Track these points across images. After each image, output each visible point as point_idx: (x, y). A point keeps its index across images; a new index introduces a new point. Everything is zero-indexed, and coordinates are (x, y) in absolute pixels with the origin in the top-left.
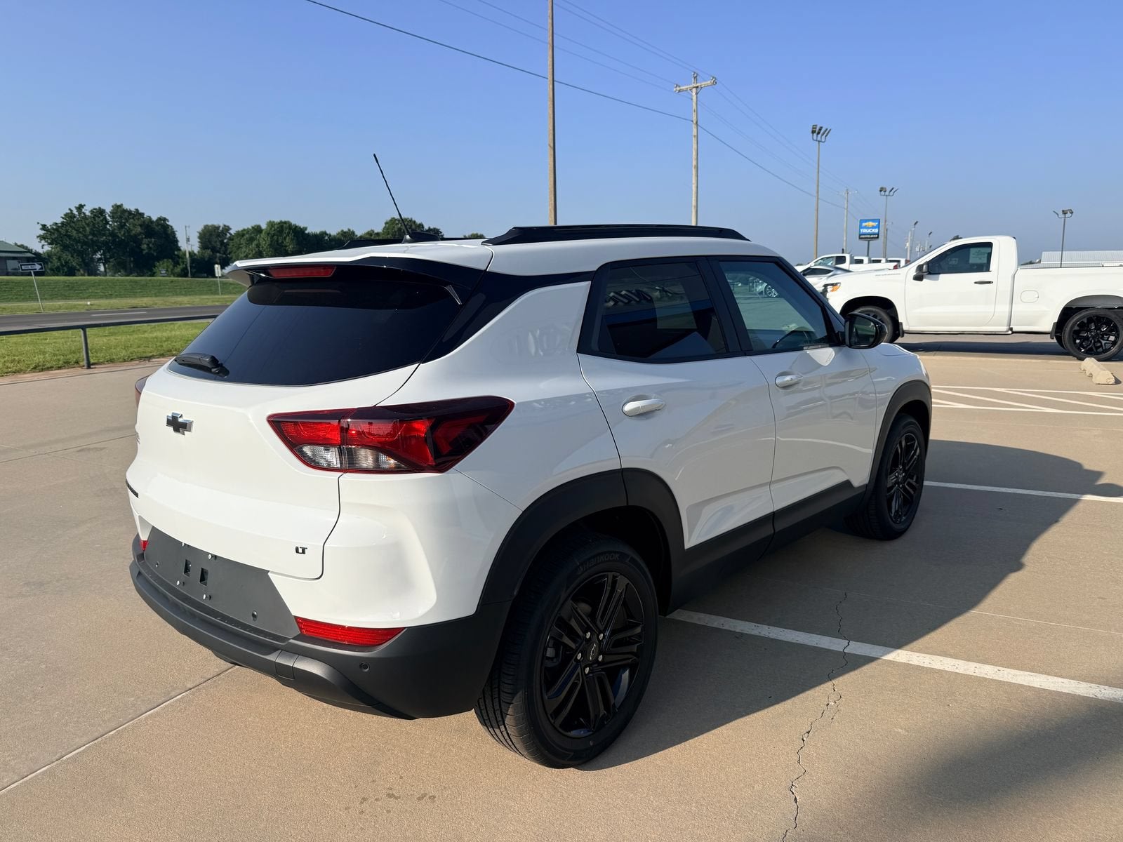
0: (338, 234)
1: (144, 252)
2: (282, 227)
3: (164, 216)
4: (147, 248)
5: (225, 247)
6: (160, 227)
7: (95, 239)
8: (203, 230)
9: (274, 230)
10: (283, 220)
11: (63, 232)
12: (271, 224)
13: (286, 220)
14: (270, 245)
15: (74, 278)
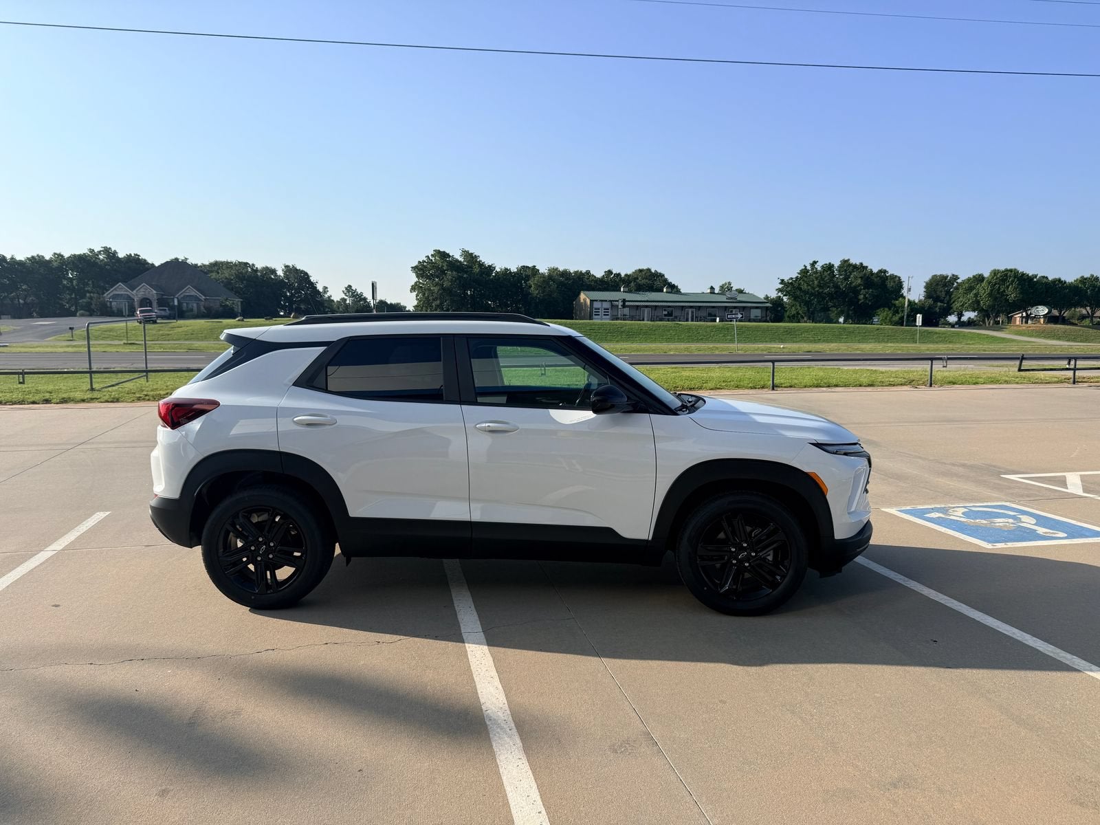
0: (1075, 281)
1: (861, 302)
2: (1006, 275)
3: (884, 268)
4: (864, 298)
5: (950, 296)
6: (879, 278)
7: (821, 290)
8: (930, 280)
9: (996, 279)
10: (1009, 268)
11: (796, 285)
12: (995, 273)
13: (1013, 267)
14: (990, 295)
15: (799, 324)
